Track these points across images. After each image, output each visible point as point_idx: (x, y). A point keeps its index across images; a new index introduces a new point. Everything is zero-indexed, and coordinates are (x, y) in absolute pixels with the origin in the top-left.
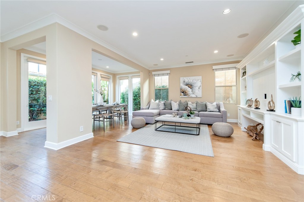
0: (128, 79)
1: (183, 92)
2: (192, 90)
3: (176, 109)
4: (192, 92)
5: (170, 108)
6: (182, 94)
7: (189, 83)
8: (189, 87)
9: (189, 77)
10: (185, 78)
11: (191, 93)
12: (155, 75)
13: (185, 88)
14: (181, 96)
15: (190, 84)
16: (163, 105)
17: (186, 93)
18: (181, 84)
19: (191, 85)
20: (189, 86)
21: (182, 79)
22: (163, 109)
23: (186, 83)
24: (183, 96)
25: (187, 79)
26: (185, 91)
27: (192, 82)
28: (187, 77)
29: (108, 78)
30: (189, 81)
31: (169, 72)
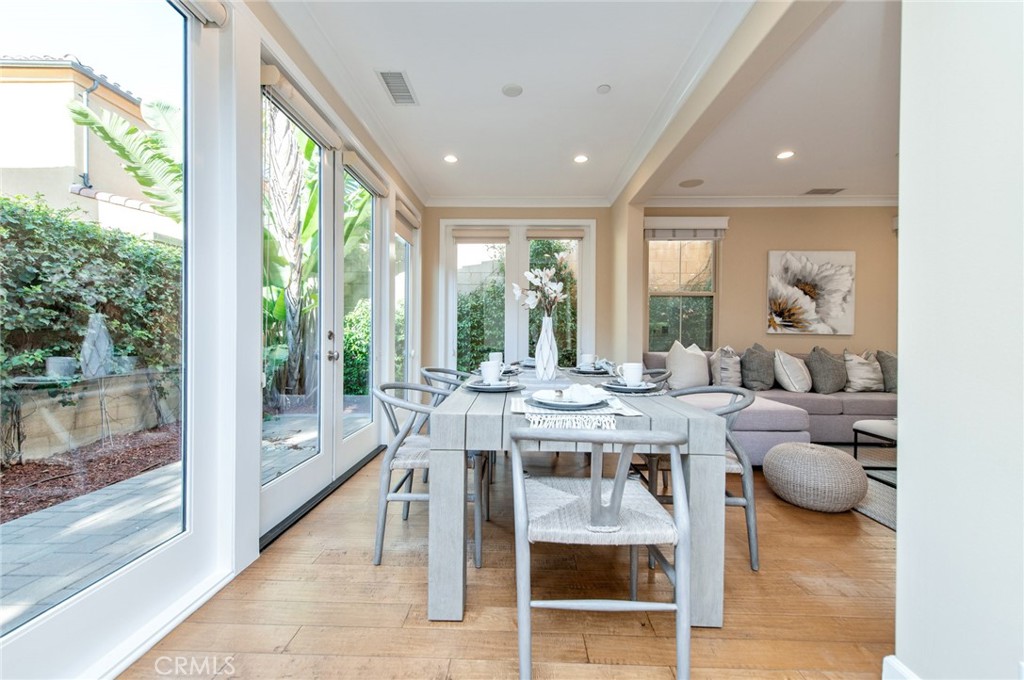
1: (780, 314)
2: (818, 306)
4: (817, 312)
6: (778, 320)
7: (804, 277)
8: (806, 294)
9: (806, 253)
10: (789, 255)
11: (814, 315)
13: (788, 299)
14: (771, 330)
15: (809, 280)
16: (738, 367)
17: (793, 318)
18: (771, 279)
19: (815, 286)
20: (807, 288)
21: (776, 261)
23: (795, 275)
24: (780, 330)
25: (800, 260)
26: (789, 311)
27: (817, 274)
28: (798, 253)
29: (412, 227)
30: (804, 267)
31: (722, 222)
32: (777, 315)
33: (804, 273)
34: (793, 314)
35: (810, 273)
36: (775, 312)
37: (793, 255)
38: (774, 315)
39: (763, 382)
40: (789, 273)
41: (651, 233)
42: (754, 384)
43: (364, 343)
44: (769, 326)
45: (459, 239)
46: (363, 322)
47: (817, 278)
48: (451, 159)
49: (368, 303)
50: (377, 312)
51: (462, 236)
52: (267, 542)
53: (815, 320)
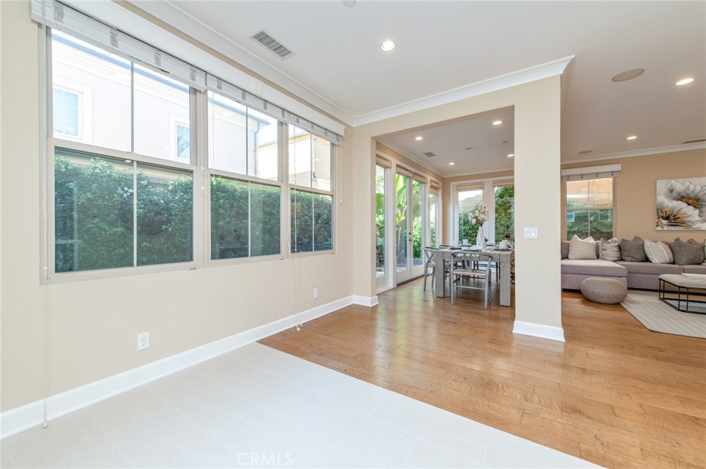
0: (482, 188)
1: (667, 218)
2: (701, 212)
3: (668, 261)
4: (700, 216)
5: (640, 256)
6: (665, 222)
7: (688, 194)
8: (689, 205)
9: (689, 179)
10: (673, 182)
11: (697, 218)
12: (568, 176)
13: (674, 208)
14: (659, 228)
15: (692, 196)
16: (616, 249)
17: (677, 220)
18: (658, 197)
19: (698, 200)
20: (691, 201)
21: (662, 186)
22: (616, 259)
23: (680, 194)
24: (666, 228)
25: (684, 184)
26: (675, 216)
27: (700, 192)
28: (682, 180)
29: (437, 189)
30: (688, 188)
31: (617, 167)
32: (664, 219)
33: (687, 192)
34: (678, 218)
35: (693, 191)
36: (662, 217)
37: (677, 181)
38: (661, 219)
39: (633, 257)
40: (674, 193)
41: (566, 178)
42: (627, 258)
43: (418, 237)
44: (657, 226)
45: (459, 190)
46: (417, 227)
47: (700, 194)
48: (452, 164)
49: (420, 218)
50: (424, 222)
51: (460, 188)
52: (398, 285)
53: (698, 221)
